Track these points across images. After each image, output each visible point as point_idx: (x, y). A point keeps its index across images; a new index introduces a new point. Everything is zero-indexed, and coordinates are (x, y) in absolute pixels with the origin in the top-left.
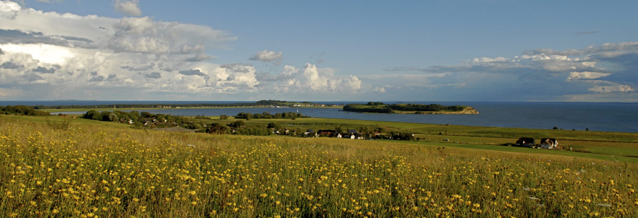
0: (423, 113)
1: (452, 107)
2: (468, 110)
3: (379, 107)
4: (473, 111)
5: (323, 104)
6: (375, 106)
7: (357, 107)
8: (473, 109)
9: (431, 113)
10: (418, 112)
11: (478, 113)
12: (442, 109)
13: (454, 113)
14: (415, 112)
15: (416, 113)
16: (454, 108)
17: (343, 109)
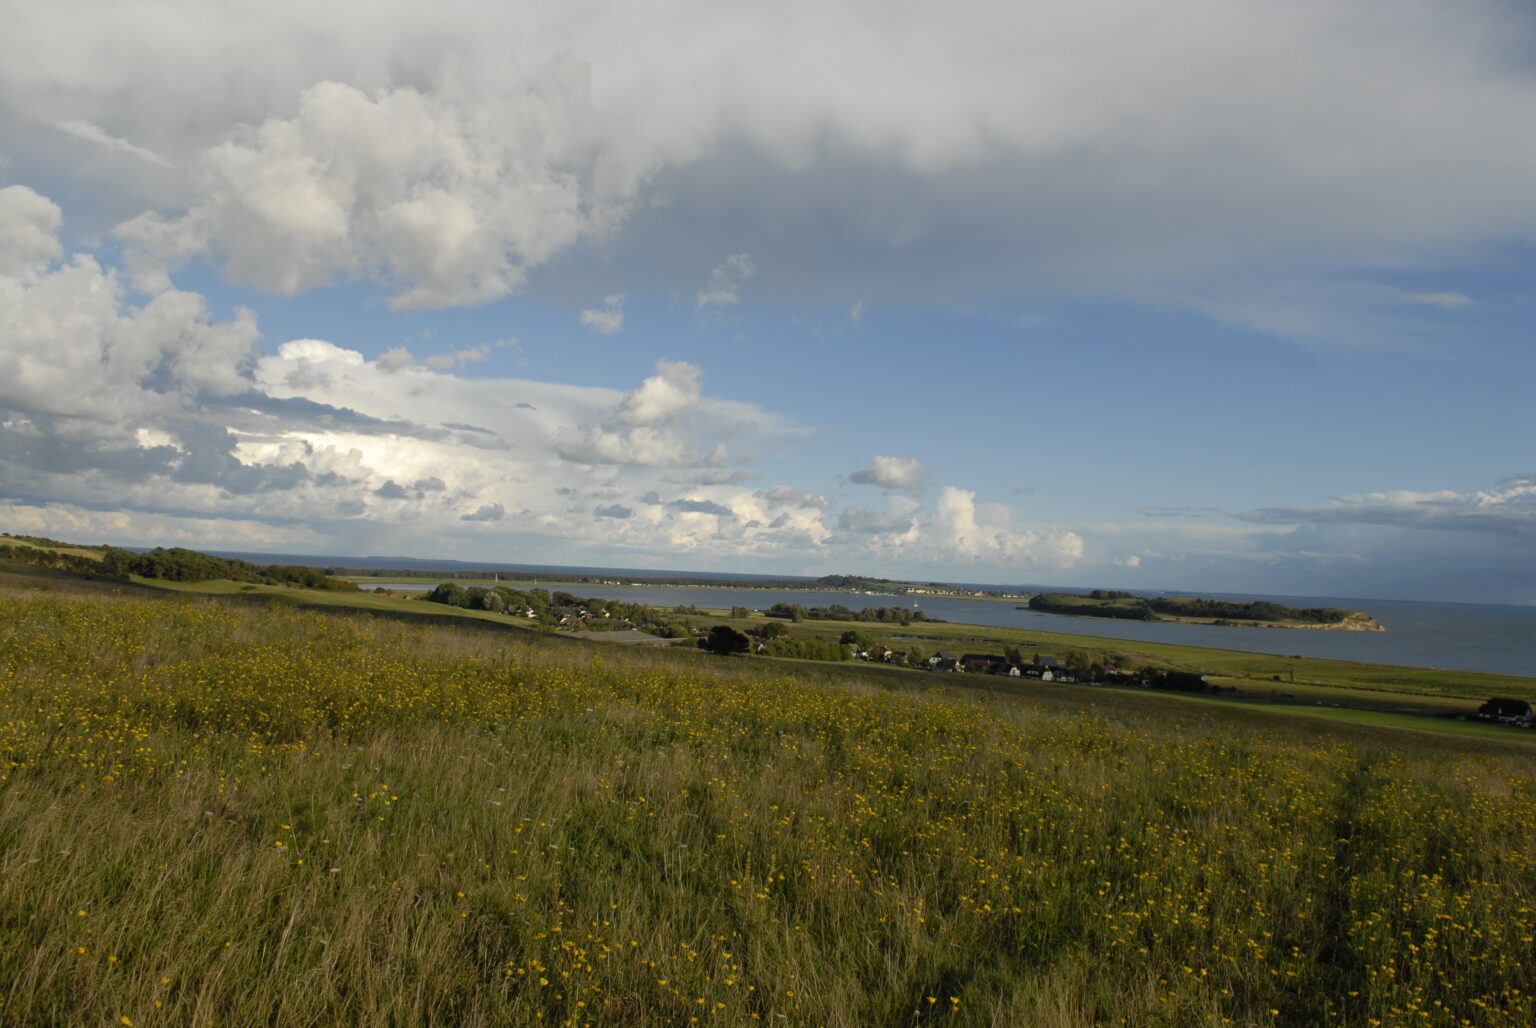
0: (1235, 625)
1: (1313, 611)
2: (1357, 620)
3: (1120, 604)
4: (1370, 624)
5: (978, 591)
6: (1111, 601)
7: (1065, 601)
8: (1370, 619)
9: (1256, 625)
10: (1221, 620)
11: (1382, 629)
12: (1285, 616)
13: (1319, 626)
14: (1213, 620)
15: (1216, 623)
16: (1317, 615)
17: (1028, 606)
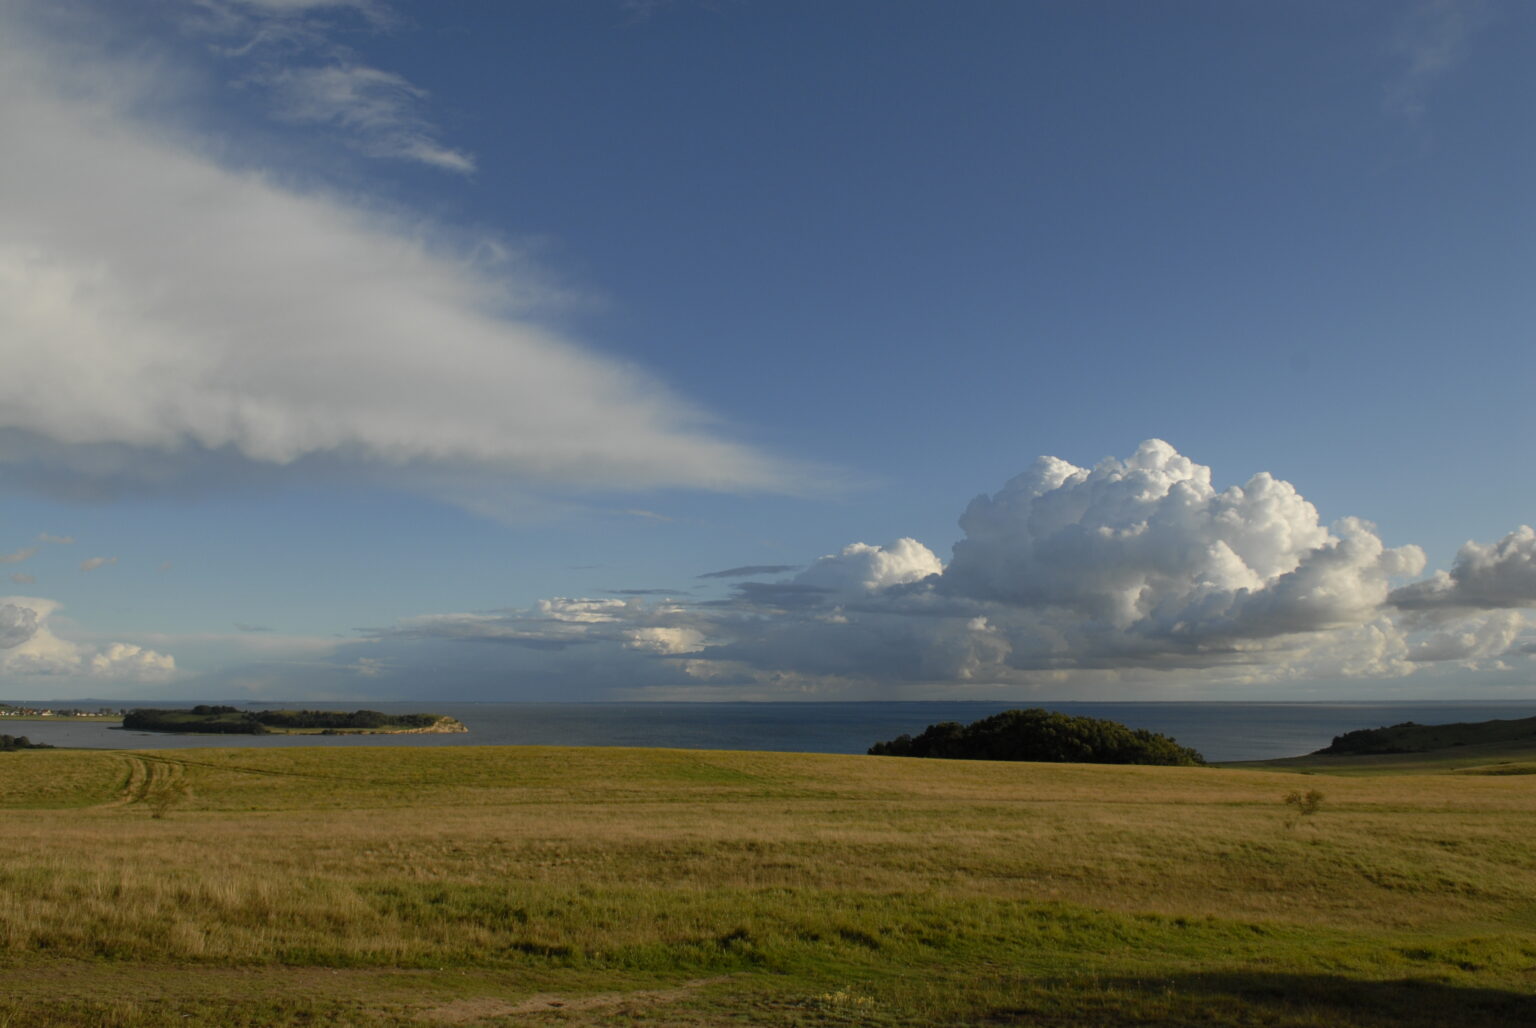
0: (341, 733)
1: (409, 716)
2: (446, 723)
3: (224, 719)
4: (456, 726)
6: (215, 717)
7: (164, 719)
8: (457, 721)
9: (360, 733)
10: (328, 729)
11: (466, 730)
12: (385, 723)
13: (414, 730)
14: (321, 730)
15: (324, 733)
16: (413, 721)
17: (121, 725)
